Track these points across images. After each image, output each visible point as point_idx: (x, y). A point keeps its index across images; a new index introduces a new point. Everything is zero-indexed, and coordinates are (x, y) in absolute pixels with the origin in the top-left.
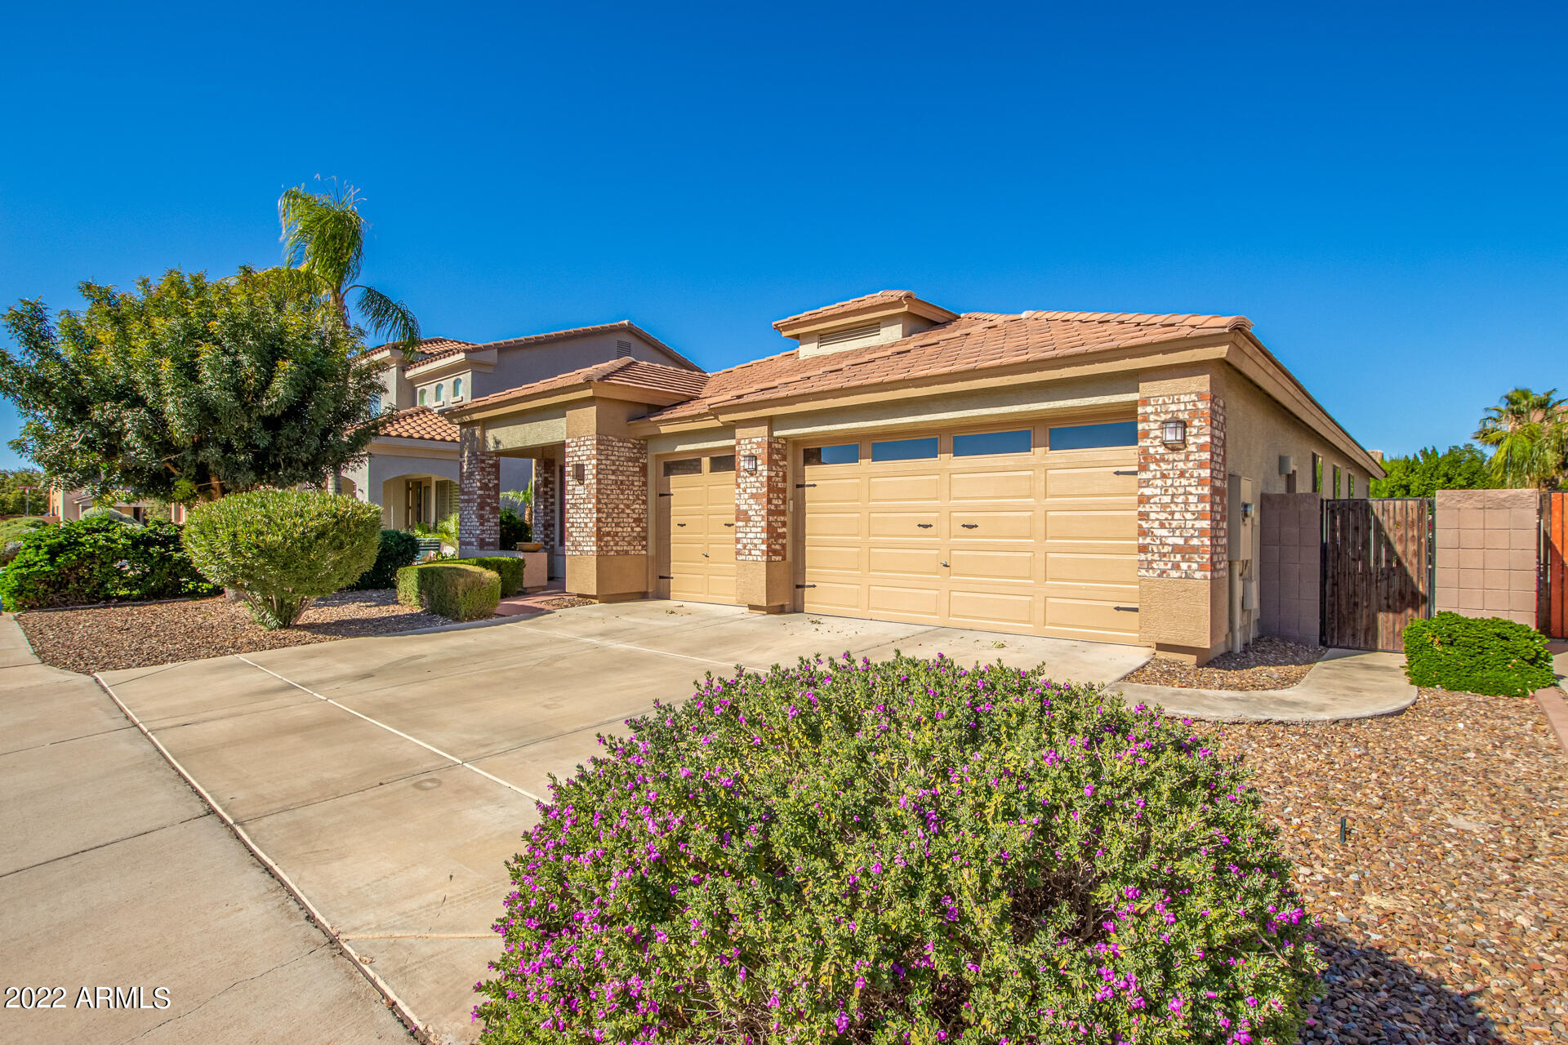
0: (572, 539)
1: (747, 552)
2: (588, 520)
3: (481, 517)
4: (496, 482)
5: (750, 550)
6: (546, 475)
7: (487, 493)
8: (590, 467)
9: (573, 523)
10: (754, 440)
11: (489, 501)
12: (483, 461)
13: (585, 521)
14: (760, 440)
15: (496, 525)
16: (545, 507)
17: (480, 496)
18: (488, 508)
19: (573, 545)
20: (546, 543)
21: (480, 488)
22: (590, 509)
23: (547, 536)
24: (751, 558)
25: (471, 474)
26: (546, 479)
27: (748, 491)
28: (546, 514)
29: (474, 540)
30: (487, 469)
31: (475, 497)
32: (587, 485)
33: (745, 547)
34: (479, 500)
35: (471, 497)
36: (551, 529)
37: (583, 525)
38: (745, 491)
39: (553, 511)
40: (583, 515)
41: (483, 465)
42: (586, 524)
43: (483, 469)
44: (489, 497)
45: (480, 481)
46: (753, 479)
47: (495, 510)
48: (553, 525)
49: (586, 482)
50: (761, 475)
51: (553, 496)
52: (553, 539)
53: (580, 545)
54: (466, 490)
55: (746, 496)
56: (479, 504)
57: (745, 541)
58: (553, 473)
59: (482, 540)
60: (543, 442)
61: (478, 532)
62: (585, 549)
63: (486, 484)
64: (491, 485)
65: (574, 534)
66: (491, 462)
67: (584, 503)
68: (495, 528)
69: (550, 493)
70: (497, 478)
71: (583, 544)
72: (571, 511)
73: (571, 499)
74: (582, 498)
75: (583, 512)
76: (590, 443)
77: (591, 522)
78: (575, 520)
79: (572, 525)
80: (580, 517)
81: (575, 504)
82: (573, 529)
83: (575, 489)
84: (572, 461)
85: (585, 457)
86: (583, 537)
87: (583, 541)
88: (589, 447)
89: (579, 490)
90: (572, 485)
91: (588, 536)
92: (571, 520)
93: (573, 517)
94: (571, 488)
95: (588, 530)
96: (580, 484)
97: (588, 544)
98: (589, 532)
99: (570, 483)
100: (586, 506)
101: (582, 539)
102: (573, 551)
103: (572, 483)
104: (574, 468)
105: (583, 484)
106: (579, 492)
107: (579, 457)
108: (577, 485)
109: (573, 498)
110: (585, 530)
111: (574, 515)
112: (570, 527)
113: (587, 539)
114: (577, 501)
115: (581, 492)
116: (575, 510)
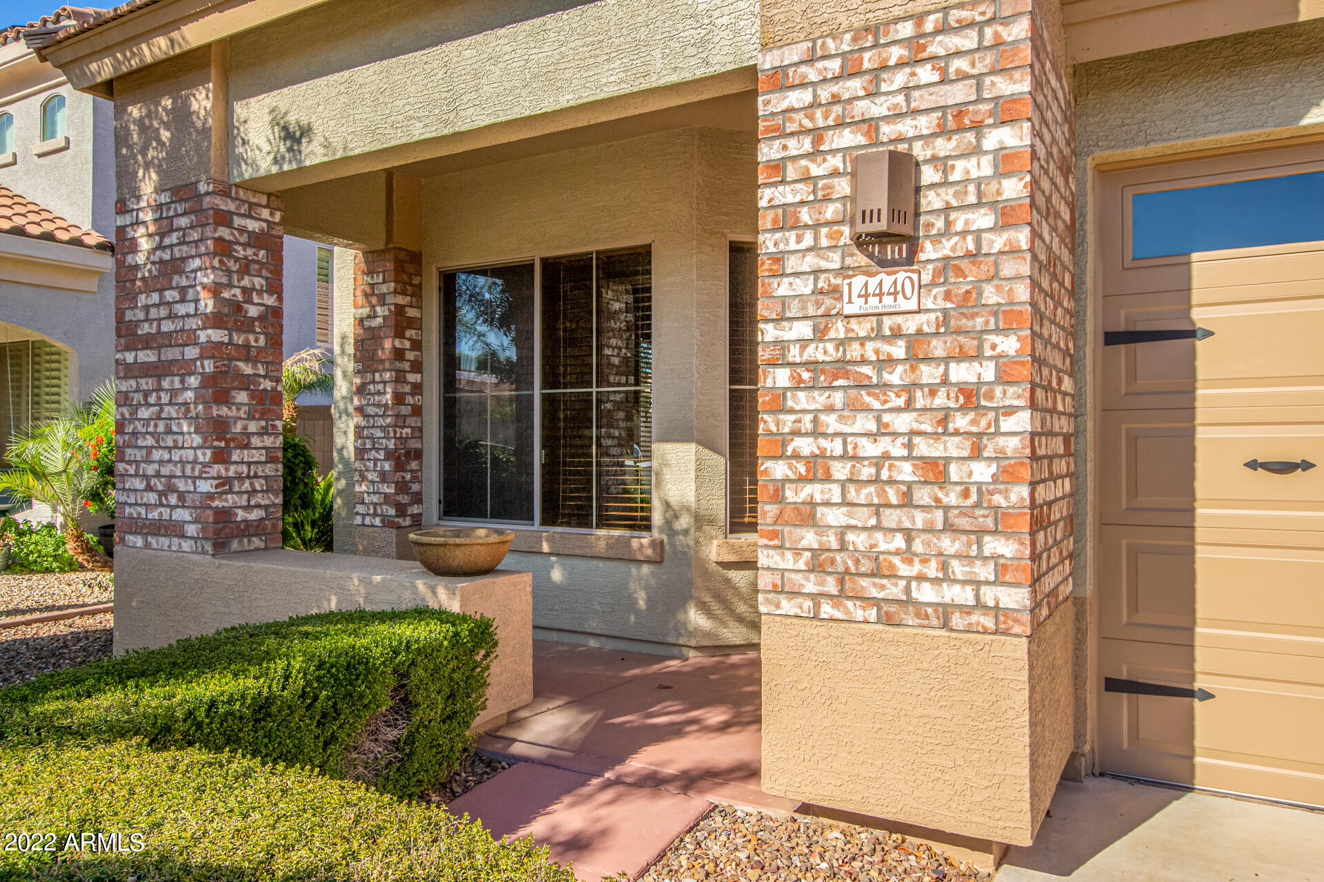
0: (810, 538)
3: (220, 428)
4: (270, 301)
6: (401, 300)
7: (239, 339)
11: (247, 369)
12: (224, 219)
13: (926, 448)
15: (271, 460)
16: (399, 398)
17: (211, 350)
18: (242, 397)
19: (818, 567)
20: (401, 510)
21: (216, 321)
23: (402, 487)
25: (171, 268)
26: (400, 309)
28: (400, 420)
29: (182, 515)
30: (241, 252)
31: (192, 352)
32: (946, 265)
34: (209, 367)
35: (171, 354)
36: (414, 465)
37: (906, 471)
39: (417, 411)
41: (224, 232)
43: (223, 249)
44: (246, 353)
45: (215, 290)
47: (266, 404)
48: (418, 455)
51: (417, 367)
52: (418, 498)
53: (884, 572)
54: (145, 329)
56: (208, 381)
58: (417, 293)
59: (224, 515)
60: (566, 99)
61: (205, 486)
62: (926, 593)
63: (238, 308)
64: (253, 311)
65: (834, 516)
66: (252, 225)
67: (916, 358)
68: (269, 470)
69: (410, 356)
70: (275, 287)
71: (906, 569)
72: (799, 400)
73: (804, 343)
74: (896, 333)
75: (908, 407)
76: (965, 42)
77: (976, 455)
78: (837, 448)
79: (816, 469)
80: (883, 431)
81: (843, 367)
82: (814, 491)
83: (837, 293)
84: (813, 153)
85: (922, 124)
86: (908, 534)
87: (908, 556)
88: (959, 64)
89: (871, 291)
90: (815, 272)
91: (951, 528)
92: (805, 445)
93: (816, 432)
94: (805, 286)
95: (951, 500)
96: (882, 263)
97: (960, 569)
98: (965, 512)
99: (793, 264)
100: (929, 374)
101: (898, 541)
102: (817, 598)
103: (809, 262)
104: (842, 185)
105: (911, 260)
106: (873, 306)
107: (869, 125)
108: (861, 271)
109: (820, 332)
110: (924, 497)
111: (833, 425)
112: (803, 480)
113: (948, 544)
114: (855, 351)
115: (888, 304)
116: (837, 398)
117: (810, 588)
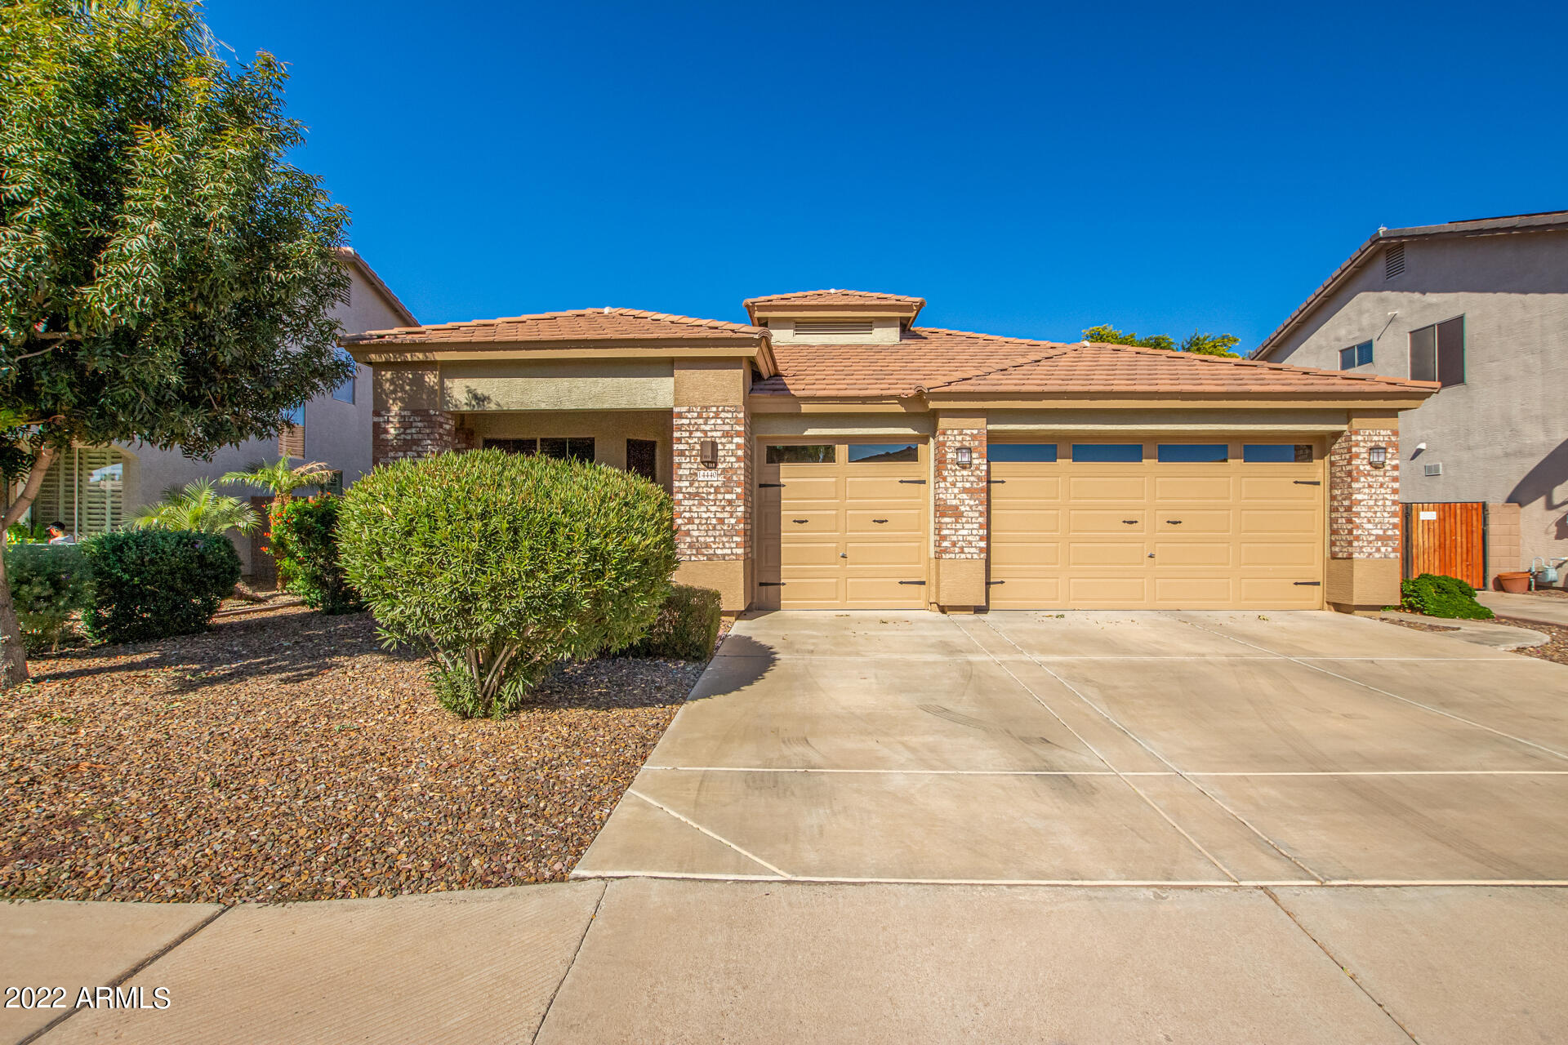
2: (726, 515)
5: (961, 548)
8: (732, 447)
9: (691, 519)
10: (968, 432)
14: (975, 432)
19: (692, 547)
22: (730, 501)
24: (963, 556)
27: (959, 485)
32: (724, 470)
40: (713, 509)
42: (721, 521)
46: (965, 473)
49: (720, 466)
50: (978, 469)
55: (955, 491)
57: (955, 538)
71: (714, 546)
72: (686, 502)
73: (687, 487)
74: (712, 486)
75: (715, 505)
76: (730, 415)
77: (731, 517)
78: (695, 515)
79: (690, 521)
80: (708, 511)
81: (697, 494)
82: (690, 527)
83: (696, 474)
84: (690, 437)
85: (719, 434)
86: (715, 537)
87: (714, 542)
88: (727, 420)
89: (704, 475)
90: (690, 469)
91: (725, 535)
92: (687, 515)
93: (690, 511)
94: (687, 472)
95: (725, 528)
96: (708, 468)
97: (727, 545)
98: (728, 531)
99: (683, 466)
100: (720, 497)
101: (712, 539)
102: (690, 555)
103: (689, 466)
104: (698, 447)
105: (715, 468)
106: (706, 479)
107: (705, 432)
108: (702, 469)
109: (691, 485)
110: (718, 527)
111: (694, 509)
112: (686, 524)
113: (725, 539)
114: (701, 490)
115: (710, 478)
116: (696, 502)
117: (689, 553)
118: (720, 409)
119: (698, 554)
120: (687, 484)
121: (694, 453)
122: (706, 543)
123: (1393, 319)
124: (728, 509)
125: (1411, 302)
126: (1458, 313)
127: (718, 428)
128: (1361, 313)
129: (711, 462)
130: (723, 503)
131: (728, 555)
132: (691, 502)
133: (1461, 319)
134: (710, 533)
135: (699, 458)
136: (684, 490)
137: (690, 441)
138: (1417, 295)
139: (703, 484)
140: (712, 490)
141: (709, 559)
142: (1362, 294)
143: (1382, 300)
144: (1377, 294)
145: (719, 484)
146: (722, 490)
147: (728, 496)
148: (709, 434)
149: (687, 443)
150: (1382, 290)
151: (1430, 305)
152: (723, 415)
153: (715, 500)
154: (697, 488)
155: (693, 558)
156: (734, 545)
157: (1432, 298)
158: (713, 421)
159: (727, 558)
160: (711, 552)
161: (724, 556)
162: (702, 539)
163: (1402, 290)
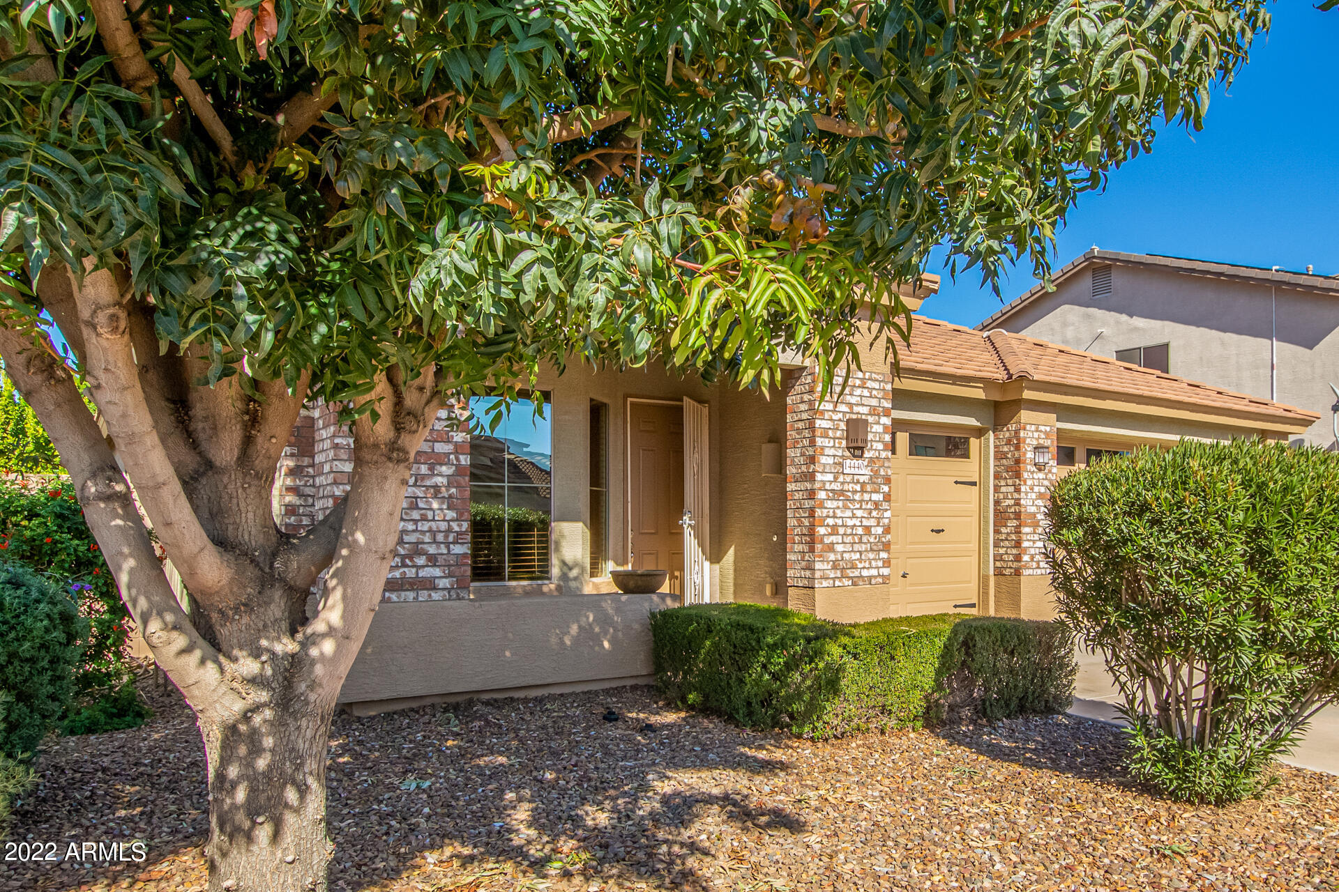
0: (832, 557)
1: (1035, 565)
2: (872, 522)
5: (1038, 562)
8: (879, 429)
9: (835, 527)
10: (1042, 428)
13: (865, 523)
14: (1048, 429)
19: (835, 567)
22: (876, 504)
24: (1039, 571)
27: (1036, 489)
32: (871, 460)
33: (1032, 560)
37: (860, 531)
38: (1032, 489)
40: (859, 513)
42: (868, 529)
46: (1041, 475)
49: (867, 455)
50: (1050, 471)
53: (854, 567)
55: (1034, 496)
57: (1032, 551)
62: (865, 573)
65: (839, 548)
67: (863, 491)
71: (860, 565)
72: (829, 504)
73: (831, 482)
74: (858, 482)
75: (861, 508)
76: (876, 385)
77: (878, 525)
78: (839, 522)
79: (834, 530)
80: (854, 516)
81: (842, 492)
82: (833, 539)
83: (841, 465)
84: (834, 411)
85: (865, 410)
86: (861, 553)
87: (860, 560)
88: (874, 392)
89: (852, 465)
90: (834, 456)
91: (872, 550)
92: (830, 521)
93: (834, 517)
94: (831, 461)
95: (872, 540)
96: (854, 456)
97: (874, 564)
98: (876, 544)
99: (827, 451)
100: (866, 497)
101: (858, 555)
102: (834, 579)
103: (832, 452)
104: (843, 426)
105: (861, 456)
106: (852, 471)
107: (851, 405)
108: (848, 458)
109: (836, 479)
110: (865, 539)
111: (839, 513)
112: (830, 534)
113: (871, 556)
114: (846, 487)
115: (856, 471)
116: (841, 504)
117: (832, 575)
118: (867, 375)
119: (842, 577)
120: (830, 477)
121: (839, 434)
122: (851, 561)
123: (1099, 336)
124: (874, 513)
125: (1118, 322)
126: (1165, 341)
127: (865, 401)
128: (1065, 324)
129: (856, 448)
130: (869, 506)
131: (875, 577)
132: (835, 504)
133: (1166, 346)
134: (856, 547)
135: (844, 442)
136: (827, 486)
137: (835, 417)
138: (1124, 317)
139: (848, 479)
140: (858, 488)
141: (854, 584)
142: (1067, 306)
143: (1088, 316)
144: (1083, 309)
145: (865, 479)
146: (869, 488)
147: (875, 497)
148: (856, 409)
149: (831, 420)
150: (1088, 306)
151: (1136, 329)
152: (870, 384)
153: (861, 501)
154: (842, 483)
155: (837, 583)
156: (880, 564)
157: (1139, 322)
158: (858, 392)
159: (873, 581)
160: (857, 573)
161: (870, 578)
162: (846, 556)
163: (1109, 310)
